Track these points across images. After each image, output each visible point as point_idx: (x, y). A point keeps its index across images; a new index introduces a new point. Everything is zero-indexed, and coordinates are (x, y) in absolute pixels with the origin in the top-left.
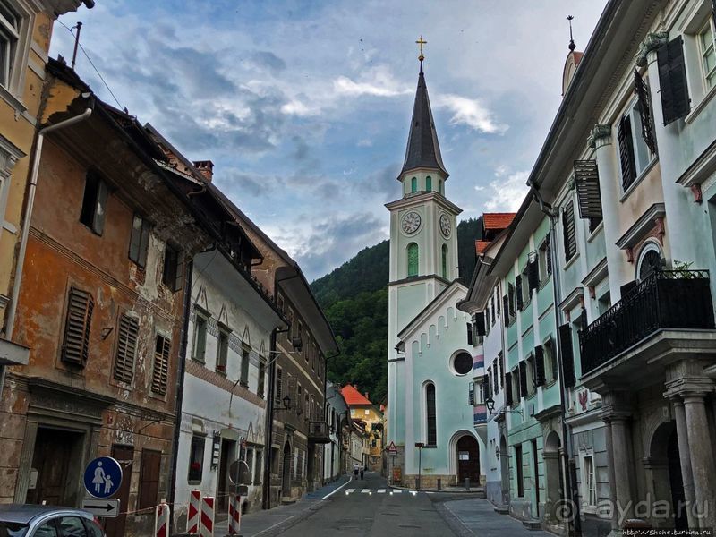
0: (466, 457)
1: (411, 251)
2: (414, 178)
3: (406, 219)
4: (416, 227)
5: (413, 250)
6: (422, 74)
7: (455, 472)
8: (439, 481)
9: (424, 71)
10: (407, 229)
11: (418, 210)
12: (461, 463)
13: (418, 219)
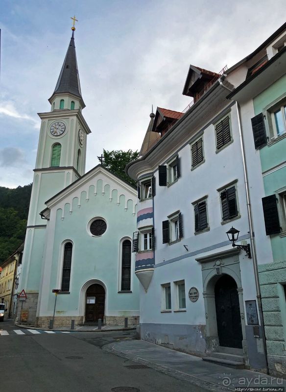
0: (92, 301)
1: (54, 149)
2: (62, 100)
3: (54, 125)
4: (61, 132)
5: (57, 148)
6: (73, 39)
7: (83, 314)
8: (73, 321)
9: (74, 37)
10: (54, 133)
11: (65, 121)
12: (88, 306)
13: (64, 127)
